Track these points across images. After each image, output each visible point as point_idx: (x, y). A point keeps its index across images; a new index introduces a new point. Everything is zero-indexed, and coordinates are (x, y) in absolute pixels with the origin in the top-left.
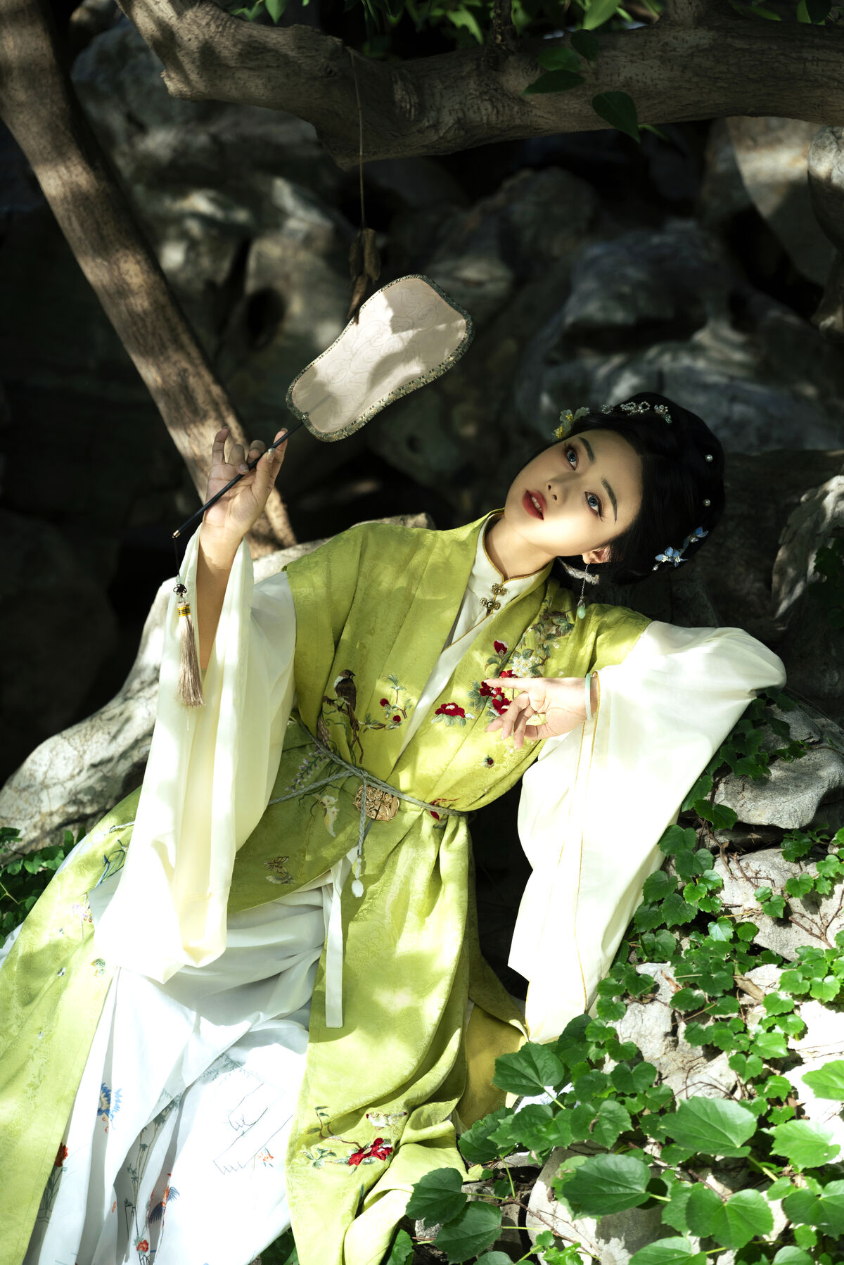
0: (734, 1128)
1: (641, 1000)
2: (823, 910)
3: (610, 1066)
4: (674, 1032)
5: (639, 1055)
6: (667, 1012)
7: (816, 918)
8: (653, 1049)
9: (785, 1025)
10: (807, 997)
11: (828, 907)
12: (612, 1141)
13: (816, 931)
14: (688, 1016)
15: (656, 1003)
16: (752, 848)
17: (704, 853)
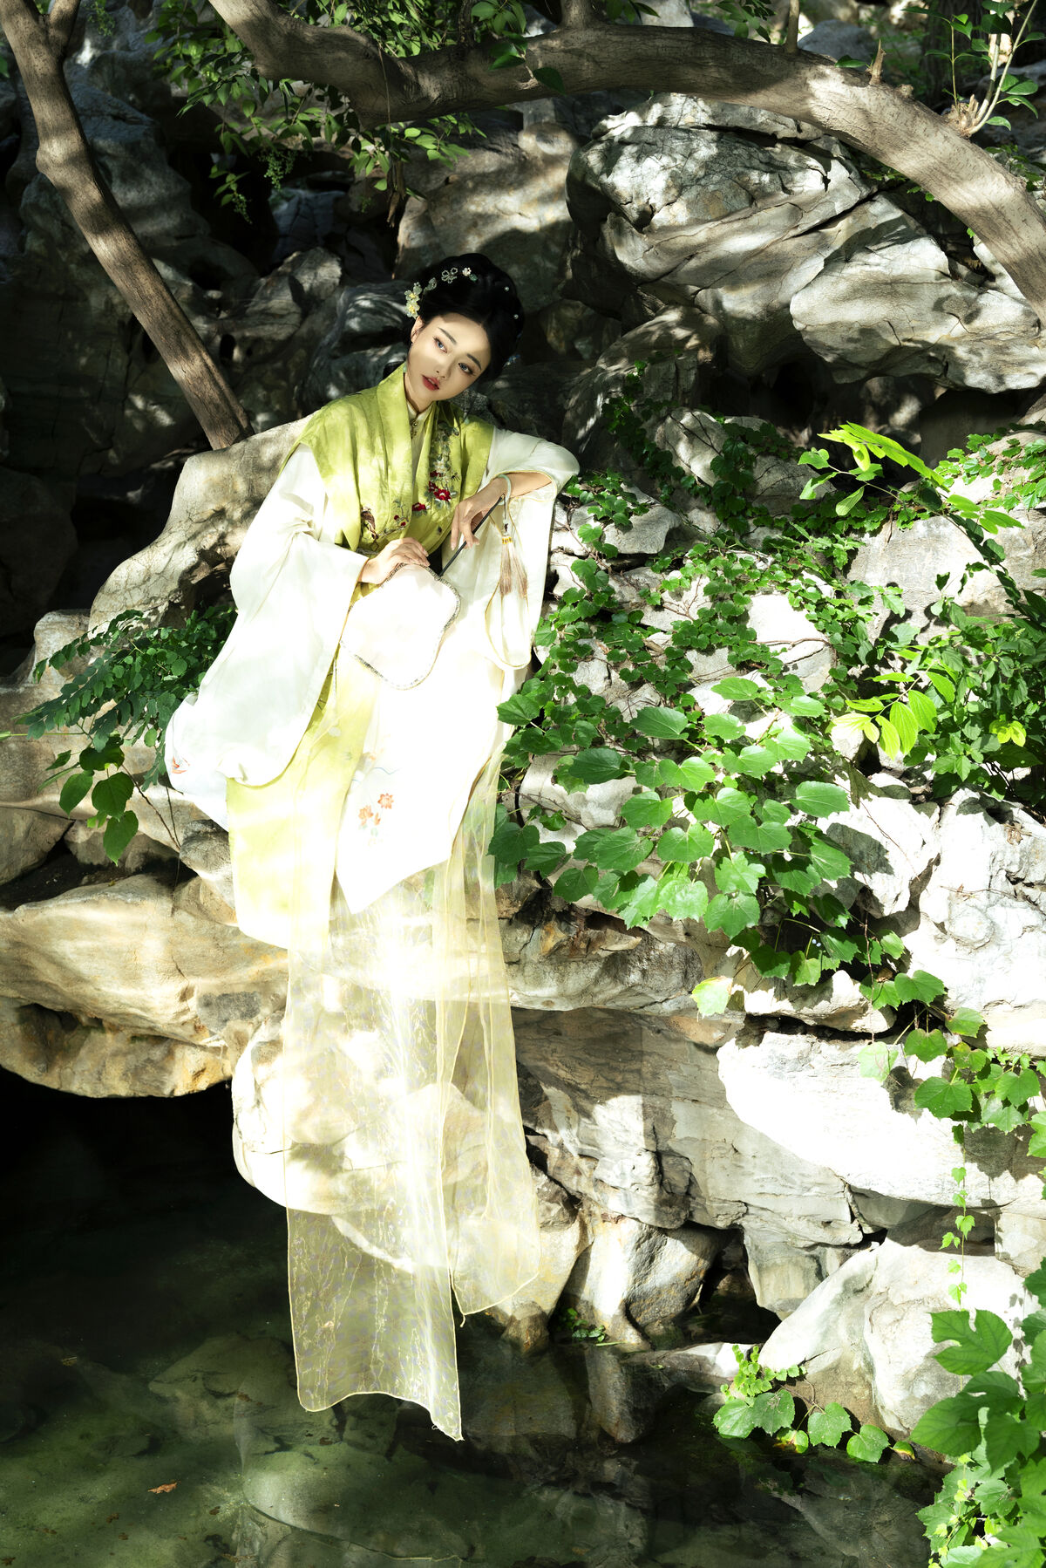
0: (673, 724)
1: (585, 660)
2: (684, 598)
3: (572, 699)
4: (609, 677)
5: (590, 694)
6: (604, 665)
7: (680, 603)
8: (597, 687)
9: (679, 665)
10: (690, 648)
11: (688, 596)
12: (589, 744)
13: (682, 611)
14: (616, 667)
15: (596, 661)
16: (628, 568)
17: (599, 573)
